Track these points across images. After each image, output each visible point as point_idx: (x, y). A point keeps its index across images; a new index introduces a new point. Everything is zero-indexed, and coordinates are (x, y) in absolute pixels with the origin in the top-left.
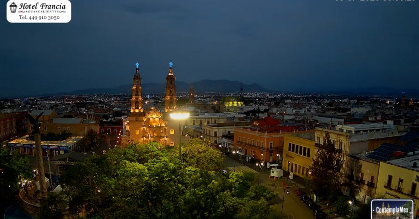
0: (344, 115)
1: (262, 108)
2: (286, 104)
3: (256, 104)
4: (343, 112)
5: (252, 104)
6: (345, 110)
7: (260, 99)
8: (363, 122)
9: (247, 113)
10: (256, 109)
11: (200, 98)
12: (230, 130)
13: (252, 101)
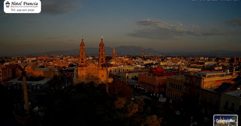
0: (201, 67)
1: (154, 62)
2: (168, 60)
3: (151, 60)
4: (200, 65)
5: (148, 60)
6: (201, 63)
7: (153, 57)
8: (212, 70)
9: (146, 65)
10: (151, 63)
11: (119, 56)
12: (135, 75)
13: (149, 58)
